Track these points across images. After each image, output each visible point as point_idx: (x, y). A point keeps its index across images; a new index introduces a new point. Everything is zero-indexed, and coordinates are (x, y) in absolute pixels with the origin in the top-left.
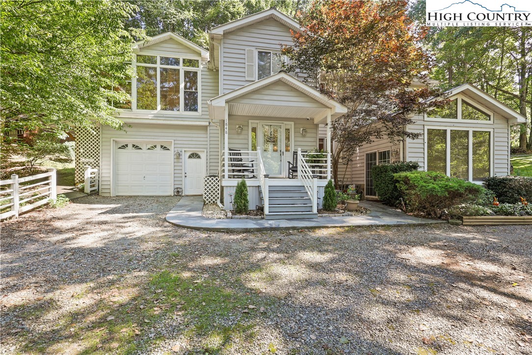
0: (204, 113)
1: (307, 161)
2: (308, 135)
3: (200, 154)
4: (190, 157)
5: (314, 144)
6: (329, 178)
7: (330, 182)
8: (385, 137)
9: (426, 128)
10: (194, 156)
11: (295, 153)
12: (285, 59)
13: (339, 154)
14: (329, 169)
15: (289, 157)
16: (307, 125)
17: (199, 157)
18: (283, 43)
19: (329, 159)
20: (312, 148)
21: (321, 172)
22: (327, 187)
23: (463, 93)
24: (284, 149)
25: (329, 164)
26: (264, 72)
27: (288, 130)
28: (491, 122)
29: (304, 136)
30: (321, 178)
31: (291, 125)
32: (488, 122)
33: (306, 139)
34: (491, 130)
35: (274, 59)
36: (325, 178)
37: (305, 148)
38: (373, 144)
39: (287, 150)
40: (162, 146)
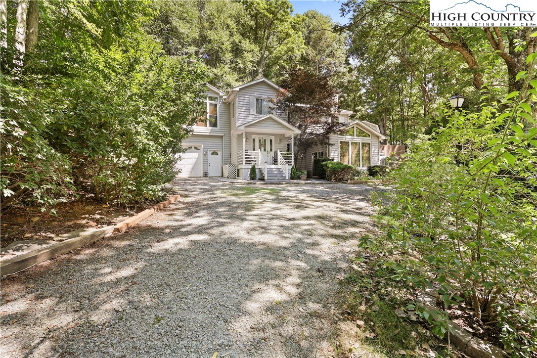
0: (221, 128)
1: (283, 157)
2: (282, 143)
3: (218, 152)
4: (212, 154)
5: (285, 148)
6: (293, 165)
7: (293, 167)
8: (319, 145)
9: (339, 141)
10: (215, 153)
11: (276, 153)
12: (271, 105)
13: (298, 152)
14: (293, 161)
15: (272, 154)
16: (281, 138)
17: (217, 154)
18: (270, 97)
19: (293, 155)
20: (284, 150)
21: (289, 162)
22: (292, 169)
23: (357, 124)
24: (269, 150)
25: (293, 158)
26: (260, 112)
27: (271, 141)
28: (370, 138)
29: (279, 143)
30: (289, 165)
31: (273, 138)
32: (369, 138)
33: (280, 145)
34: (371, 142)
35: (264, 103)
36: (291, 165)
37: (281, 150)
38: (313, 149)
39: (271, 150)
40: (195, 147)
